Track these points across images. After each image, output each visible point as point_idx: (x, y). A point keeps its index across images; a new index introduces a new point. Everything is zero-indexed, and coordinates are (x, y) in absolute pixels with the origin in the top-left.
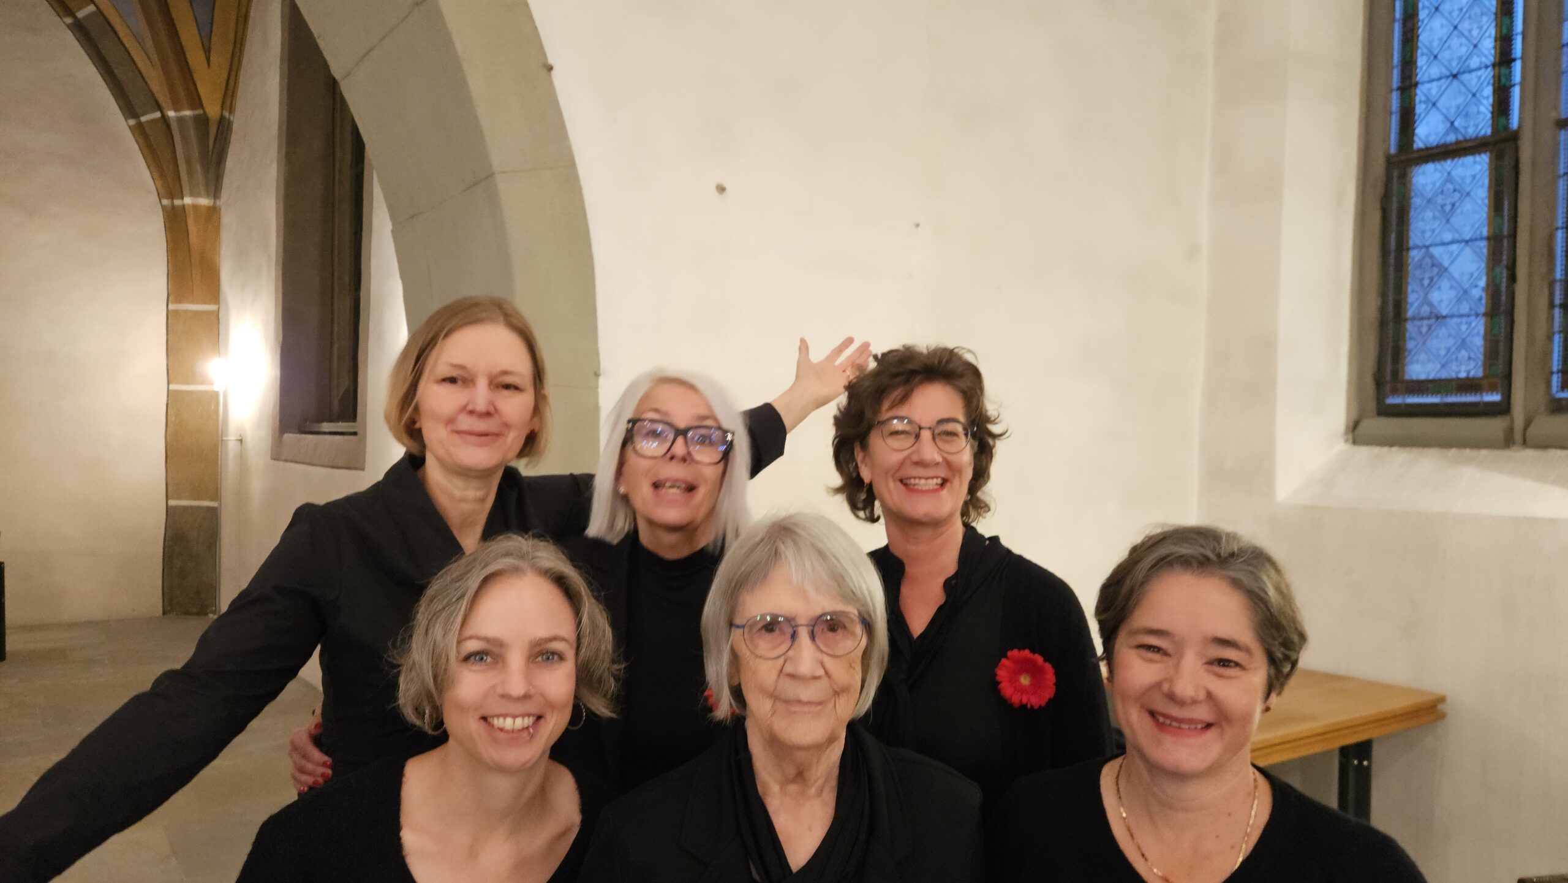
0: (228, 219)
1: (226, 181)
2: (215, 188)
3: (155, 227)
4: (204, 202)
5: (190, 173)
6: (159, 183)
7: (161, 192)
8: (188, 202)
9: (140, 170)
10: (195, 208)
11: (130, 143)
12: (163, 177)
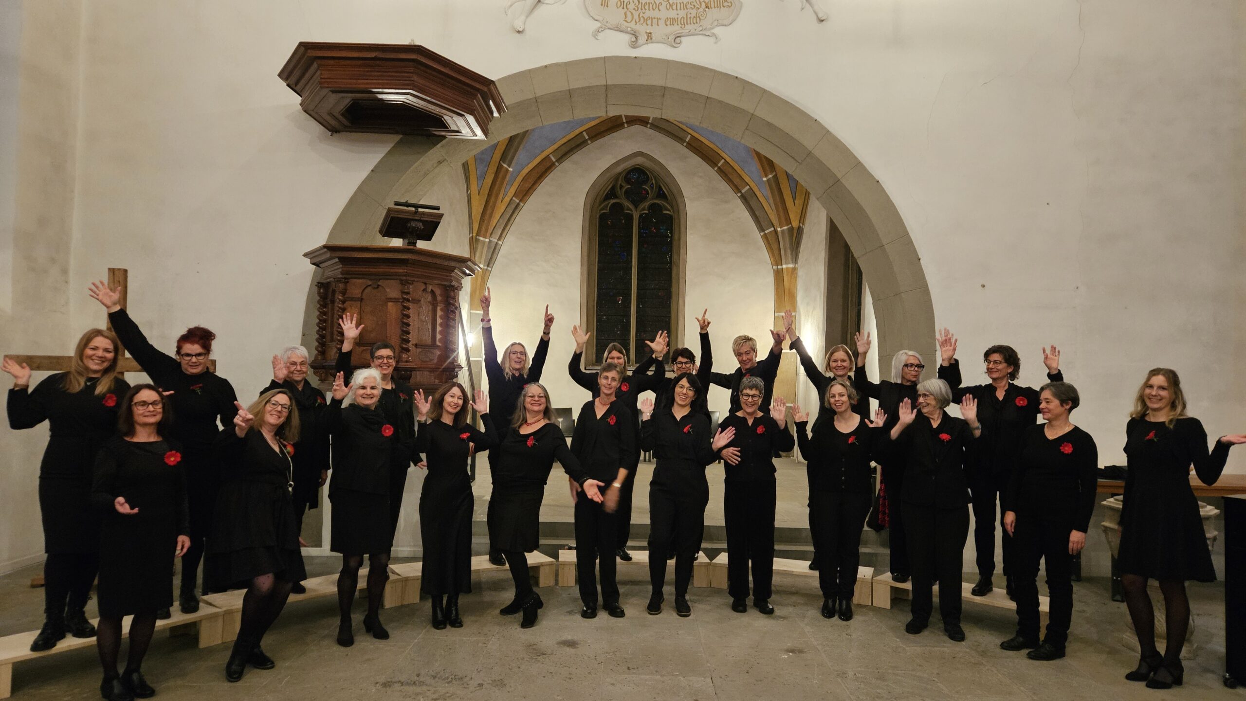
0: (800, 273)
1: (800, 256)
2: (795, 261)
3: (770, 279)
4: (791, 266)
5: (786, 254)
6: (772, 259)
7: (773, 263)
8: (784, 266)
9: (765, 255)
10: (787, 268)
11: (761, 243)
12: (773, 256)
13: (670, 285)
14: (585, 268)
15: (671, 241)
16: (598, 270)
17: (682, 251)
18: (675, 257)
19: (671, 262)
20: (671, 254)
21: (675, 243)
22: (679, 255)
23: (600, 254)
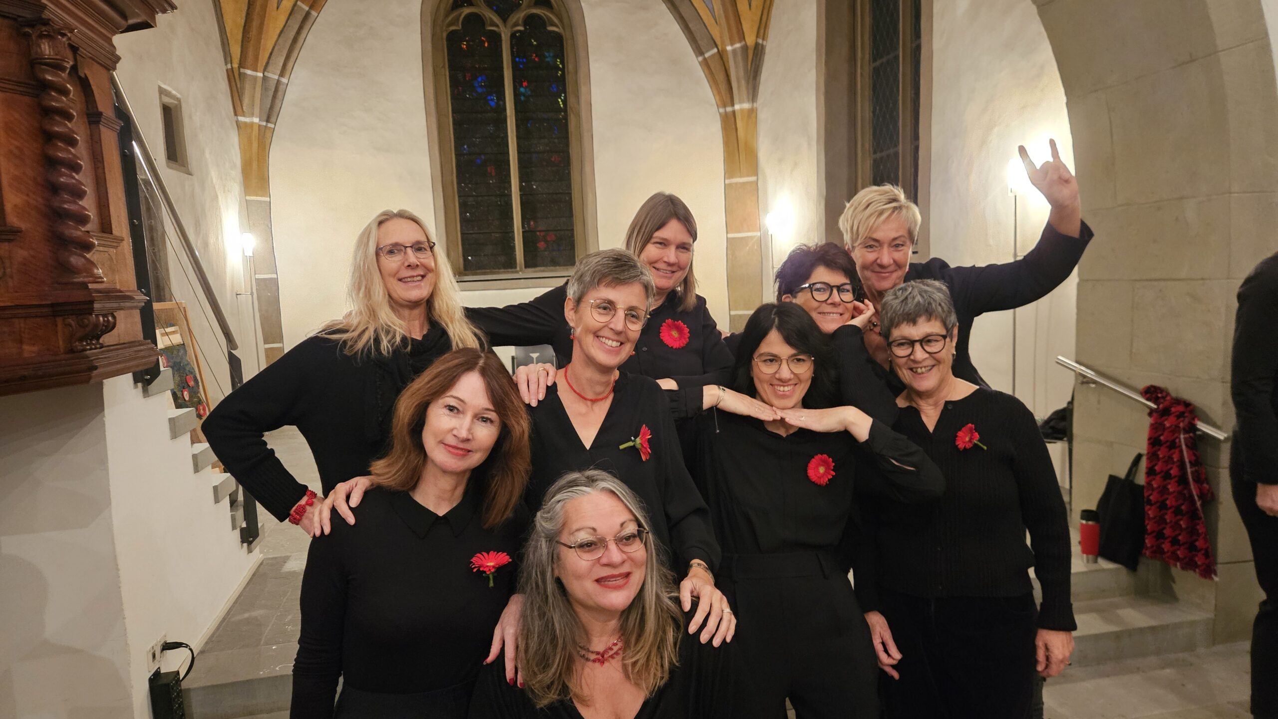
0: (763, 115)
1: (761, 89)
2: (753, 95)
3: (716, 128)
4: (746, 106)
5: (739, 87)
6: (717, 97)
7: (719, 103)
8: (737, 107)
9: (706, 91)
10: (742, 110)
11: (700, 73)
12: (719, 93)
13: (567, 145)
14: (434, 119)
15: (563, 74)
16: (454, 124)
17: (583, 89)
18: (571, 101)
19: (565, 110)
20: (565, 97)
21: (569, 79)
22: (577, 97)
23: (454, 98)
